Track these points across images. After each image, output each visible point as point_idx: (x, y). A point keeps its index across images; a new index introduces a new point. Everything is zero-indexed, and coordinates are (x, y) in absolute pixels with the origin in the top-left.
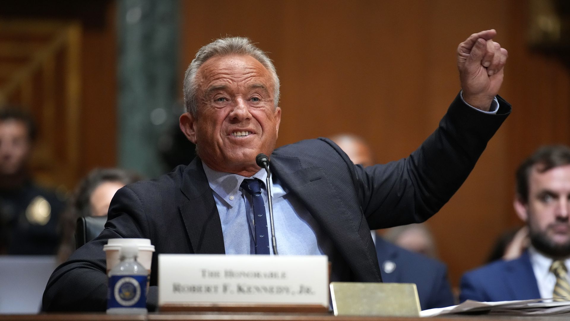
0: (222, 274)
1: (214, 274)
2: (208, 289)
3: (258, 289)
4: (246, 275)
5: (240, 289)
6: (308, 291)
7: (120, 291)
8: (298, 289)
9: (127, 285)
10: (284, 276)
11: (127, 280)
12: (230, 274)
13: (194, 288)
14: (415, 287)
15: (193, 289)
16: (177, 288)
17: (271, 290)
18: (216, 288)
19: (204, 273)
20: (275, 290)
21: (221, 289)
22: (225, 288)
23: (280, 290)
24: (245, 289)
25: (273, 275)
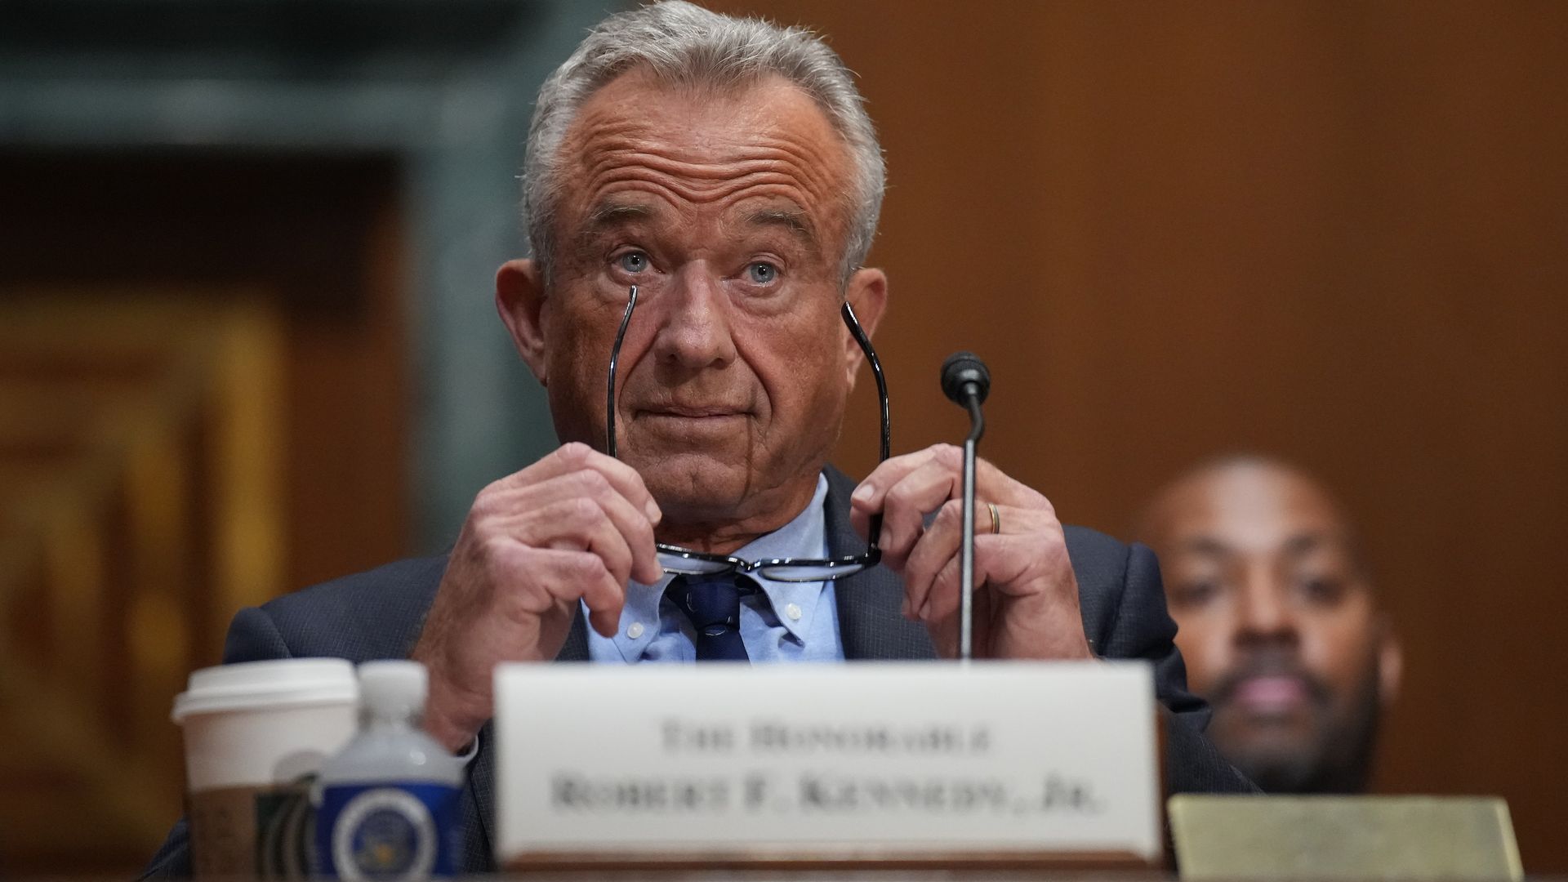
0: (743, 737)
1: (713, 739)
2: (689, 796)
3: (881, 793)
4: (835, 739)
5: (813, 794)
6: (1077, 797)
7: (357, 844)
8: (1037, 791)
9: (383, 822)
10: (981, 740)
11: (382, 799)
12: (771, 736)
13: (634, 790)
14: (1500, 811)
15: (633, 795)
16: (568, 793)
17: (931, 796)
18: (719, 792)
19: (671, 733)
20: (947, 795)
21: (737, 795)
22: (756, 791)
23: (969, 796)
24: (833, 791)
25: (939, 740)
